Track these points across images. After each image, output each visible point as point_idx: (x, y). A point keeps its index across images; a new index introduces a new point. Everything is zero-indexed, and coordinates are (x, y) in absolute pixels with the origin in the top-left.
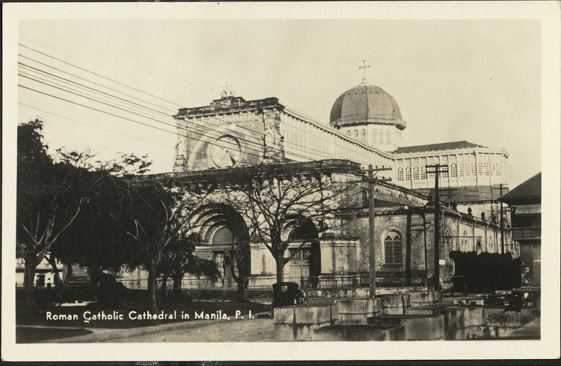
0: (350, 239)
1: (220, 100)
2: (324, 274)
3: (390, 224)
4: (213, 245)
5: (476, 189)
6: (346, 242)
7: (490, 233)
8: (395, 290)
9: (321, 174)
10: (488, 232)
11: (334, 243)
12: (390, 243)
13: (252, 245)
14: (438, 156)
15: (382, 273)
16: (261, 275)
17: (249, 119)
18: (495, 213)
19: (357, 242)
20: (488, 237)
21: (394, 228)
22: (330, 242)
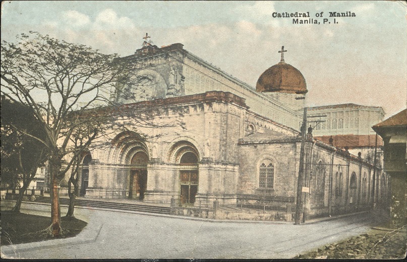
0: (227, 164)
1: (141, 49)
2: (201, 194)
3: (265, 153)
4: (131, 166)
5: (357, 137)
6: (224, 167)
7: (364, 170)
8: (256, 214)
9: (205, 105)
10: (363, 169)
11: (210, 167)
12: (264, 170)
13: (149, 165)
14: (330, 113)
15: (255, 196)
16: (153, 192)
17: (160, 63)
18: (371, 155)
19: (236, 168)
20: (362, 174)
21: (268, 156)
22: (207, 165)
